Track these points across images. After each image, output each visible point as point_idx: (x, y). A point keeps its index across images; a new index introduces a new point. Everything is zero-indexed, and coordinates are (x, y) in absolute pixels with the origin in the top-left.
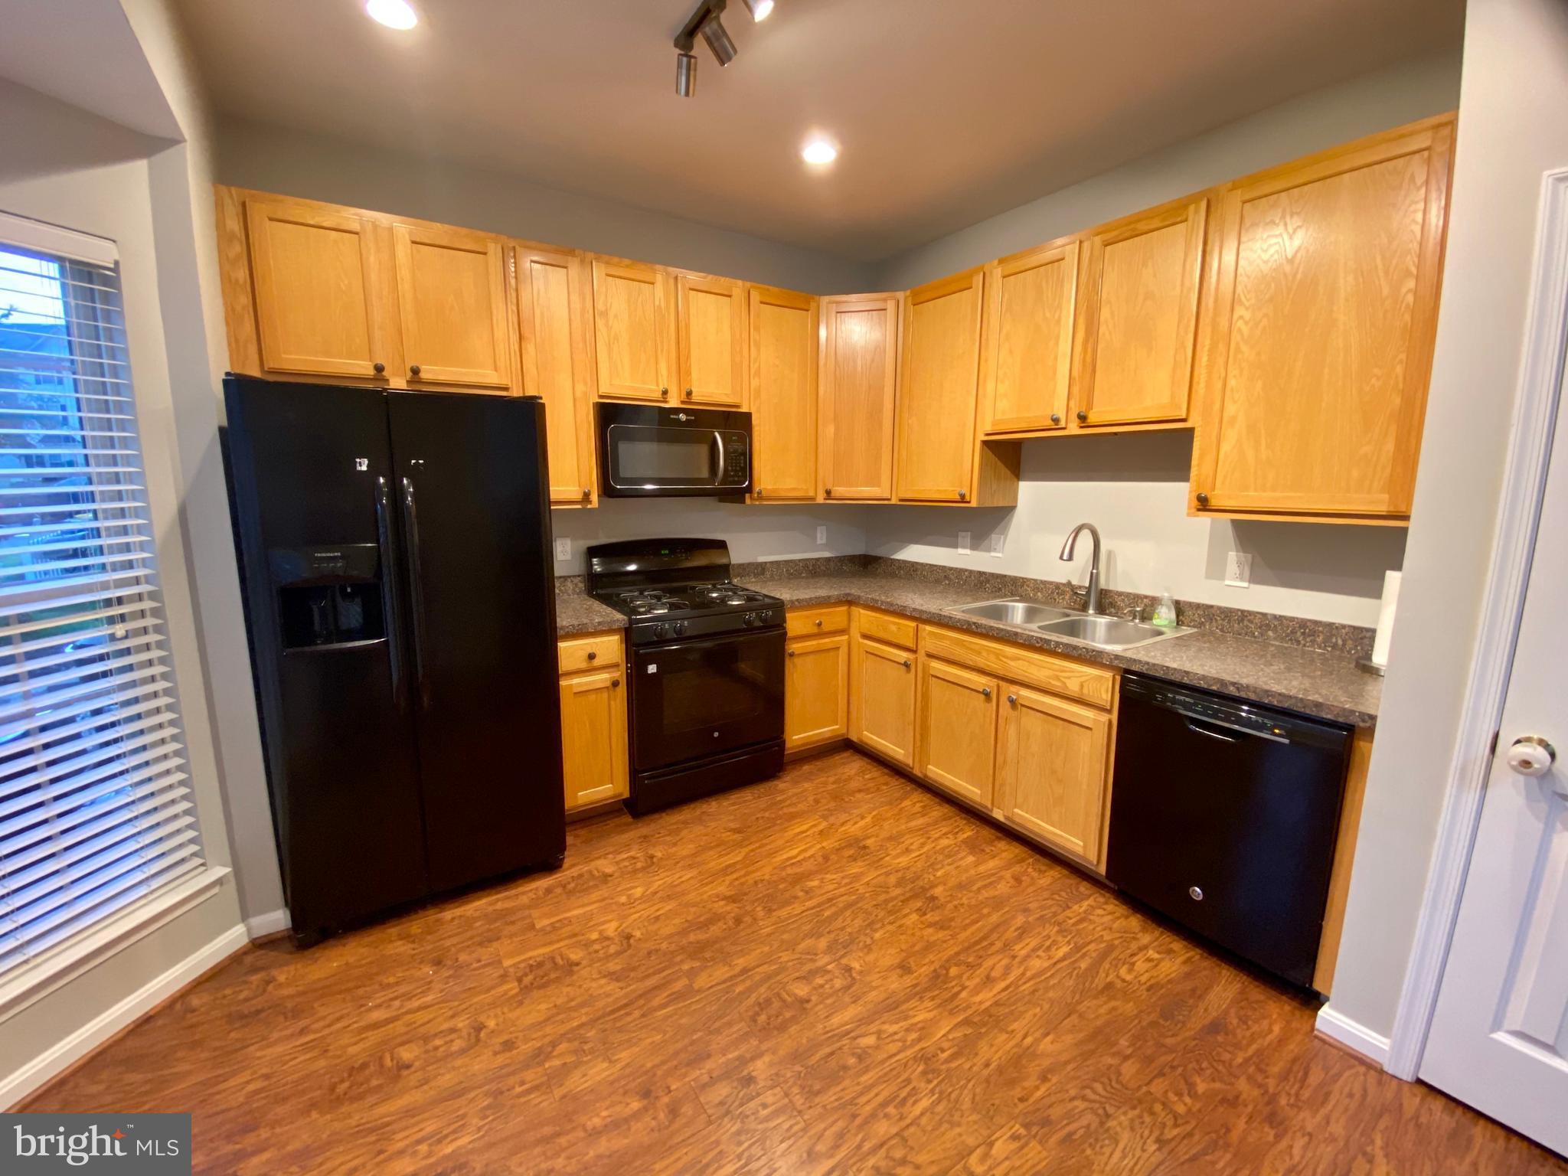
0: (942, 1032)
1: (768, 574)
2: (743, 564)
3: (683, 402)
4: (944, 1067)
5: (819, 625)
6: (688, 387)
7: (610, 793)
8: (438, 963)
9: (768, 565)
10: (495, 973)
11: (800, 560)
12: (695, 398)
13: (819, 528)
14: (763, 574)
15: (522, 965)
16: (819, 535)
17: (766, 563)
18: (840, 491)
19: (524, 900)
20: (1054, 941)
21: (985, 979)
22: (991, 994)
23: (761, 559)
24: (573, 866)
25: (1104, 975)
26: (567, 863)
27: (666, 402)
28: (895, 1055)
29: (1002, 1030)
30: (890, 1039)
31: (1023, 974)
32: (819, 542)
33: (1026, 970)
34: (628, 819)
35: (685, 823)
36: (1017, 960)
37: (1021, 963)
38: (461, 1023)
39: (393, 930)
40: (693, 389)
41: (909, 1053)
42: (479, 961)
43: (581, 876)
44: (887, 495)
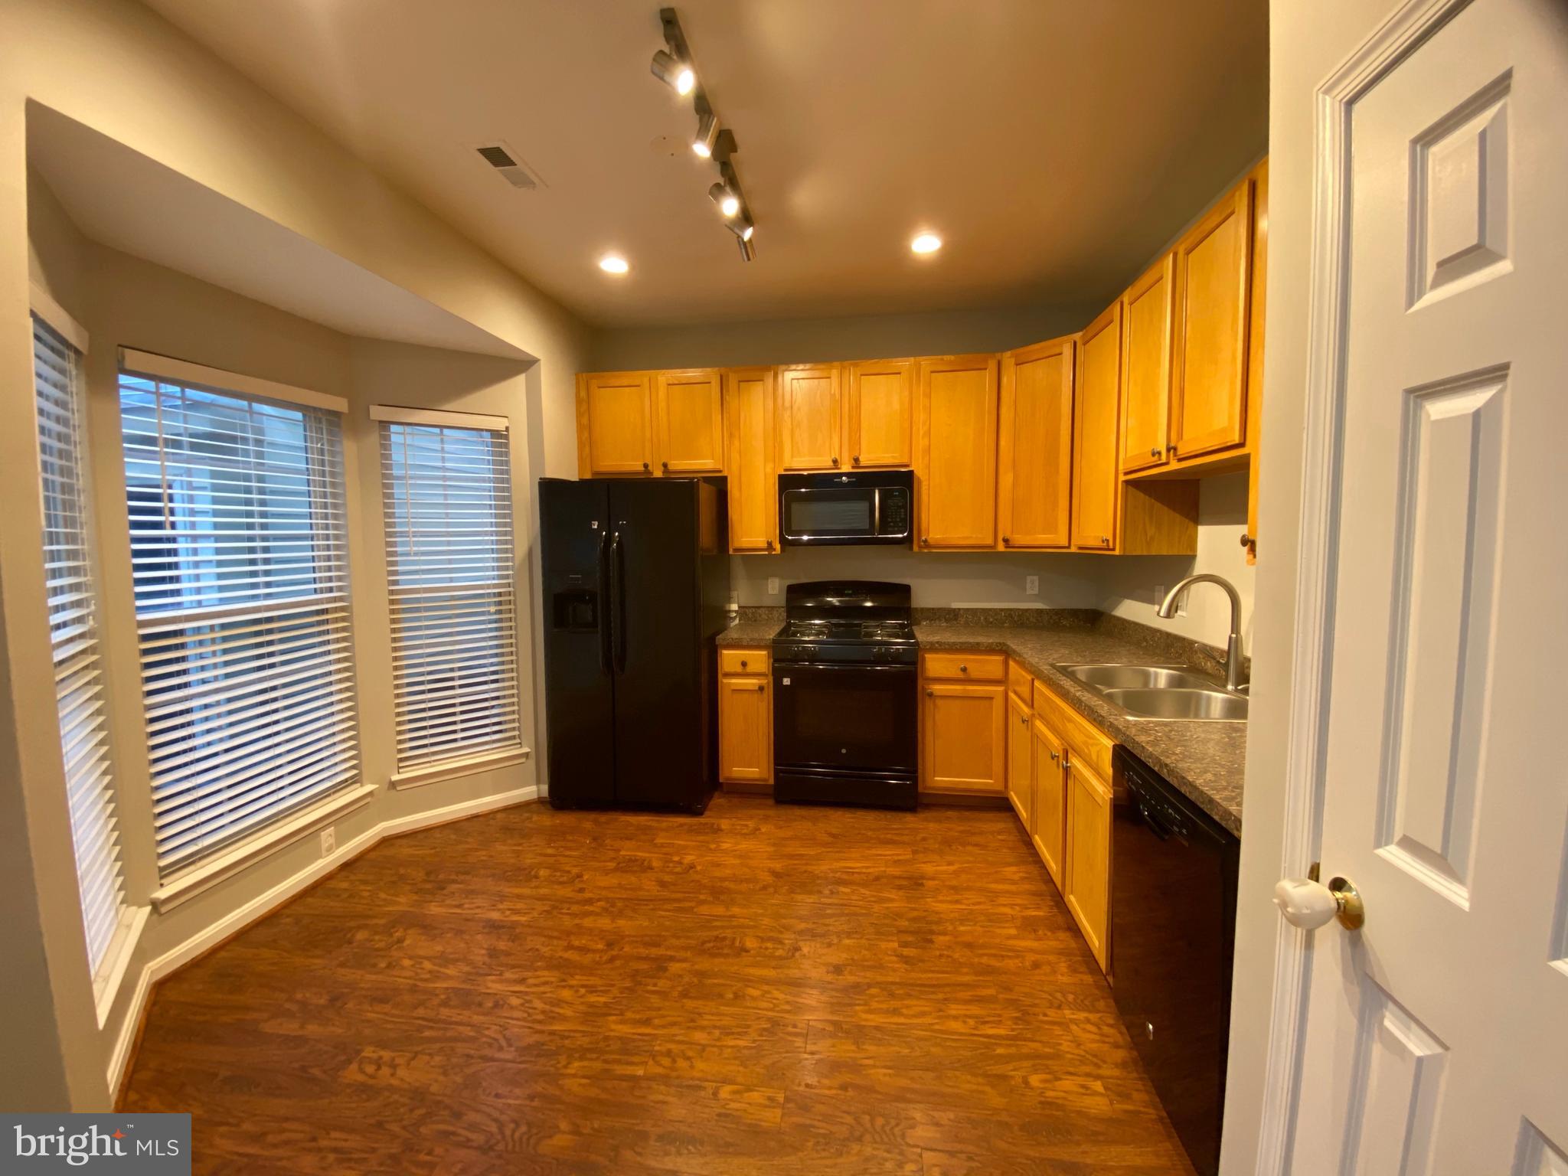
0: (810, 1018)
1: (962, 621)
2: (933, 609)
3: (853, 467)
4: (781, 1035)
5: (964, 670)
6: (857, 454)
7: (757, 776)
8: (595, 839)
9: (961, 612)
10: (612, 854)
11: (1002, 610)
12: (863, 462)
13: (1029, 578)
14: (956, 619)
15: (628, 857)
16: (1028, 585)
17: (959, 609)
18: (1020, 539)
19: (664, 825)
20: (1000, 1021)
21: (891, 1009)
22: (882, 1020)
23: (955, 605)
24: (710, 817)
25: (1011, 1068)
26: (707, 813)
27: (839, 469)
28: (760, 1009)
29: (856, 1043)
30: (770, 1000)
31: (932, 1024)
32: (1029, 592)
33: (937, 1023)
34: (771, 802)
35: (803, 817)
36: (941, 1013)
37: (939, 1017)
38: (575, 871)
39: (593, 816)
40: (860, 458)
41: (770, 1014)
42: (612, 846)
43: (706, 824)
44: (1064, 542)
